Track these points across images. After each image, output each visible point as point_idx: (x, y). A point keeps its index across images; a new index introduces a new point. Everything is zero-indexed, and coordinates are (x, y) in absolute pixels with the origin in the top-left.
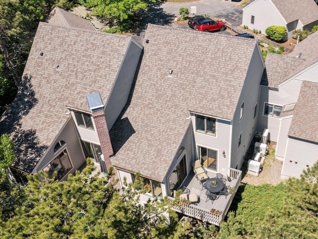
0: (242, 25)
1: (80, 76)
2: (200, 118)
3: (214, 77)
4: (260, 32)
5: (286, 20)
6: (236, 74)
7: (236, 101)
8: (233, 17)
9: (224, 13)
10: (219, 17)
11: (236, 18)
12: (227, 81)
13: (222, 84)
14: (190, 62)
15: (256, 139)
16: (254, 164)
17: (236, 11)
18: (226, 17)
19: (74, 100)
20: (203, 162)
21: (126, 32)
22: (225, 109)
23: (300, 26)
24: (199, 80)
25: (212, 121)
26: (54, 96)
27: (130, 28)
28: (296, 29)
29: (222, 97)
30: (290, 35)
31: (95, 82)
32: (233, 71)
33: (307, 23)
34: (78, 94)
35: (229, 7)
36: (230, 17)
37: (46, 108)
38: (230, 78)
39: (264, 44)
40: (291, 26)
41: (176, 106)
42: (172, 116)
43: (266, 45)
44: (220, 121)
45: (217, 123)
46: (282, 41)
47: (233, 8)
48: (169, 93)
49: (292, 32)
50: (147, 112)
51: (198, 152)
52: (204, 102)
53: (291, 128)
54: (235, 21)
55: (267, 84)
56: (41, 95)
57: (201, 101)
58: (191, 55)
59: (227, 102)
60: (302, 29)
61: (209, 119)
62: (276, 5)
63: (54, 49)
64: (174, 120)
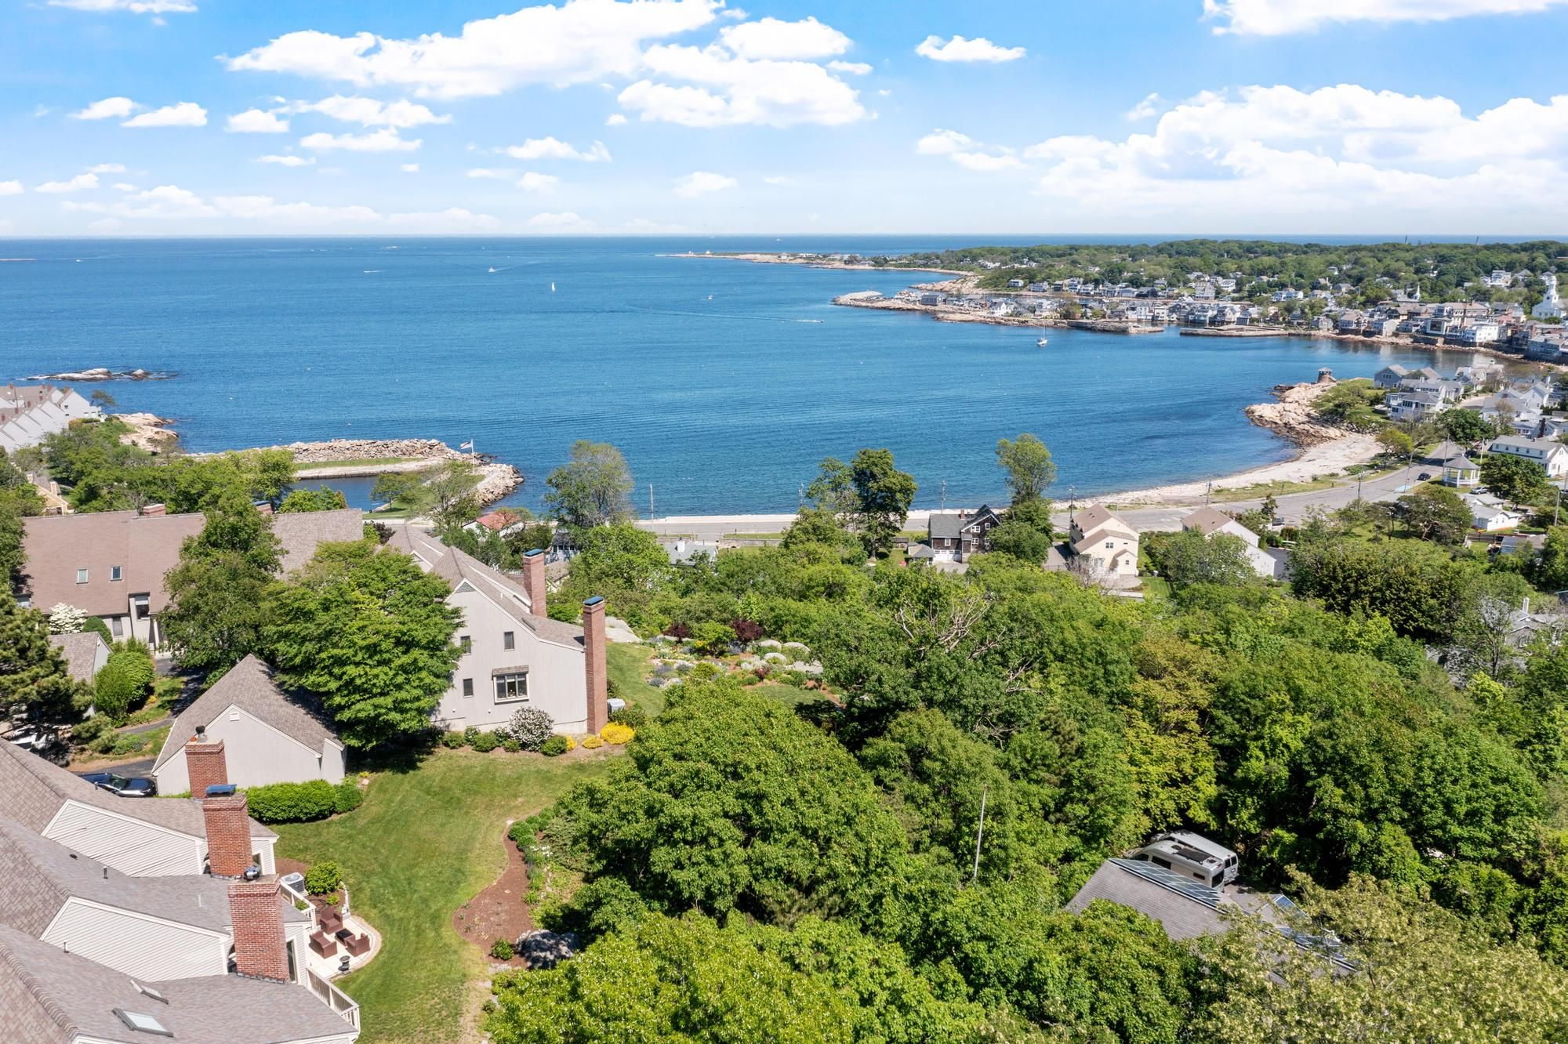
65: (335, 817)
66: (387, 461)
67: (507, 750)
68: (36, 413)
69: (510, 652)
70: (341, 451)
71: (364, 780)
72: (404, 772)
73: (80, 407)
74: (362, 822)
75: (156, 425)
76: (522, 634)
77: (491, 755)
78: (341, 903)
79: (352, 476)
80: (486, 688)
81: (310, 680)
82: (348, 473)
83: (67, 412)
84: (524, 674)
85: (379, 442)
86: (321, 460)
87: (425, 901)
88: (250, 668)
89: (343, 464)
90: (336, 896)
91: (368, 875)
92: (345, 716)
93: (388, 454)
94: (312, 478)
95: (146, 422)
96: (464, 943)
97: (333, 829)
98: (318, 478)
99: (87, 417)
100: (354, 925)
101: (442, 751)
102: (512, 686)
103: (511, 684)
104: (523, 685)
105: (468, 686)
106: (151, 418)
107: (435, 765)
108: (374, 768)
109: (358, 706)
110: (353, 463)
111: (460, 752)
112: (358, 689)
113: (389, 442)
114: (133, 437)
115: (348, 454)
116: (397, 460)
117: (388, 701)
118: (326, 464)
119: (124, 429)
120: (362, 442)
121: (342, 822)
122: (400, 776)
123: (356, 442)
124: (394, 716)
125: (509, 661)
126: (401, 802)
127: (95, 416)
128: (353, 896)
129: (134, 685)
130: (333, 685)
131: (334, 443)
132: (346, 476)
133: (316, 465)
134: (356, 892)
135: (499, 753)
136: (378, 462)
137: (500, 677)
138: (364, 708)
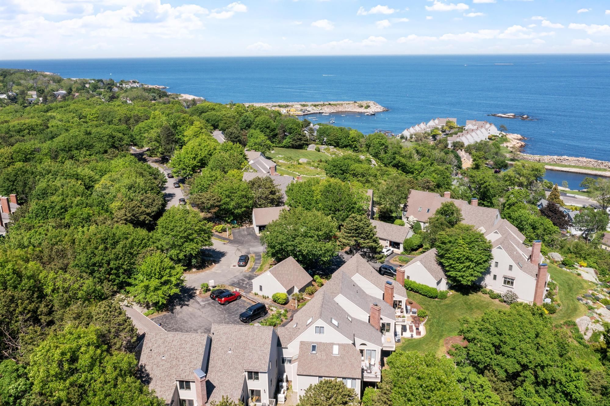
0: (253, 292)
1: (181, 360)
2: (250, 373)
3: (255, 349)
4: (268, 297)
5: (286, 288)
6: (265, 346)
7: (268, 361)
8: (243, 284)
9: (236, 280)
10: (233, 285)
11: (246, 284)
12: (261, 350)
13: (259, 353)
14: (240, 343)
15: (280, 380)
16: (281, 396)
17: (245, 277)
18: (238, 284)
19: (180, 374)
20: (252, 399)
21: (162, 311)
22: (263, 366)
23: (296, 291)
24: (247, 352)
25: (257, 373)
26: (163, 375)
27: (163, 307)
28: (294, 293)
29: (261, 359)
30: (290, 297)
31: (191, 362)
32: (264, 345)
33: (301, 287)
34: (182, 370)
35: (238, 274)
36: (241, 284)
37: (159, 383)
38: (263, 349)
39: (272, 308)
40: (290, 292)
41: (236, 368)
42: (234, 375)
43: (274, 309)
44: (261, 373)
45: (259, 374)
46: (286, 304)
47: (242, 274)
48: (230, 362)
49: (291, 295)
50: (219, 375)
51: (250, 393)
52: (252, 363)
53: (298, 370)
54: (246, 288)
55: (281, 346)
56: (154, 375)
57: (250, 364)
58: (240, 339)
59: (264, 362)
60: (298, 292)
61: (255, 372)
62: (277, 279)
63: (159, 346)
64: (236, 377)
65: (436, 299)
66: (600, 170)
67: (499, 301)
68: (478, 132)
69: (510, 272)
70: (582, 162)
71: (451, 293)
72: (463, 295)
73: (494, 131)
74: (442, 304)
75: (520, 140)
76: (515, 267)
77: (493, 300)
78: (423, 321)
79: (582, 174)
80: (501, 280)
81: (442, 260)
82: (581, 172)
83: (489, 132)
84: (513, 280)
85: (600, 161)
86: (573, 164)
87: (442, 331)
88: (433, 252)
89: (581, 168)
90: (422, 319)
91: (434, 318)
92: (449, 274)
93: (602, 167)
94: (565, 171)
95: (517, 138)
96: (443, 346)
97: (434, 302)
98: (568, 172)
99: (495, 134)
100: (422, 328)
101: (480, 293)
102: (509, 282)
103: (509, 281)
104: (512, 283)
105: (495, 278)
106: (519, 136)
107: (473, 297)
108: (457, 291)
109: (452, 272)
110: (585, 168)
111: (485, 296)
112: (453, 268)
113: (603, 162)
114: (508, 144)
115: (584, 164)
116: (605, 170)
117: (459, 274)
118: (574, 167)
119: (506, 140)
120: (592, 160)
121: (437, 302)
122: (461, 295)
123: (590, 160)
124: (461, 279)
125: (510, 274)
126: (456, 303)
127: (498, 135)
128: (427, 321)
129: (414, 245)
130: (447, 264)
131: (580, 159)
132: (580, 173)
133: (570, 166)
134: (429, 320)
135: (497, 301)
136: (596, 169)
137: (505, 278)
138: (453, 274)
